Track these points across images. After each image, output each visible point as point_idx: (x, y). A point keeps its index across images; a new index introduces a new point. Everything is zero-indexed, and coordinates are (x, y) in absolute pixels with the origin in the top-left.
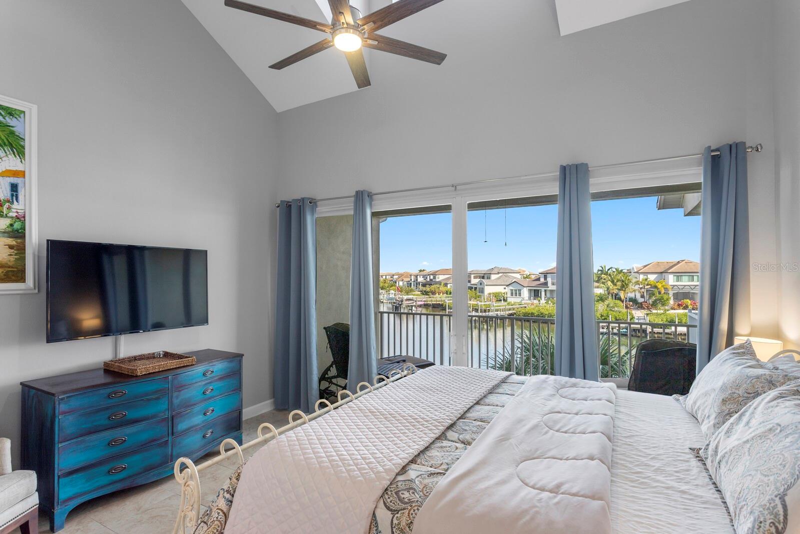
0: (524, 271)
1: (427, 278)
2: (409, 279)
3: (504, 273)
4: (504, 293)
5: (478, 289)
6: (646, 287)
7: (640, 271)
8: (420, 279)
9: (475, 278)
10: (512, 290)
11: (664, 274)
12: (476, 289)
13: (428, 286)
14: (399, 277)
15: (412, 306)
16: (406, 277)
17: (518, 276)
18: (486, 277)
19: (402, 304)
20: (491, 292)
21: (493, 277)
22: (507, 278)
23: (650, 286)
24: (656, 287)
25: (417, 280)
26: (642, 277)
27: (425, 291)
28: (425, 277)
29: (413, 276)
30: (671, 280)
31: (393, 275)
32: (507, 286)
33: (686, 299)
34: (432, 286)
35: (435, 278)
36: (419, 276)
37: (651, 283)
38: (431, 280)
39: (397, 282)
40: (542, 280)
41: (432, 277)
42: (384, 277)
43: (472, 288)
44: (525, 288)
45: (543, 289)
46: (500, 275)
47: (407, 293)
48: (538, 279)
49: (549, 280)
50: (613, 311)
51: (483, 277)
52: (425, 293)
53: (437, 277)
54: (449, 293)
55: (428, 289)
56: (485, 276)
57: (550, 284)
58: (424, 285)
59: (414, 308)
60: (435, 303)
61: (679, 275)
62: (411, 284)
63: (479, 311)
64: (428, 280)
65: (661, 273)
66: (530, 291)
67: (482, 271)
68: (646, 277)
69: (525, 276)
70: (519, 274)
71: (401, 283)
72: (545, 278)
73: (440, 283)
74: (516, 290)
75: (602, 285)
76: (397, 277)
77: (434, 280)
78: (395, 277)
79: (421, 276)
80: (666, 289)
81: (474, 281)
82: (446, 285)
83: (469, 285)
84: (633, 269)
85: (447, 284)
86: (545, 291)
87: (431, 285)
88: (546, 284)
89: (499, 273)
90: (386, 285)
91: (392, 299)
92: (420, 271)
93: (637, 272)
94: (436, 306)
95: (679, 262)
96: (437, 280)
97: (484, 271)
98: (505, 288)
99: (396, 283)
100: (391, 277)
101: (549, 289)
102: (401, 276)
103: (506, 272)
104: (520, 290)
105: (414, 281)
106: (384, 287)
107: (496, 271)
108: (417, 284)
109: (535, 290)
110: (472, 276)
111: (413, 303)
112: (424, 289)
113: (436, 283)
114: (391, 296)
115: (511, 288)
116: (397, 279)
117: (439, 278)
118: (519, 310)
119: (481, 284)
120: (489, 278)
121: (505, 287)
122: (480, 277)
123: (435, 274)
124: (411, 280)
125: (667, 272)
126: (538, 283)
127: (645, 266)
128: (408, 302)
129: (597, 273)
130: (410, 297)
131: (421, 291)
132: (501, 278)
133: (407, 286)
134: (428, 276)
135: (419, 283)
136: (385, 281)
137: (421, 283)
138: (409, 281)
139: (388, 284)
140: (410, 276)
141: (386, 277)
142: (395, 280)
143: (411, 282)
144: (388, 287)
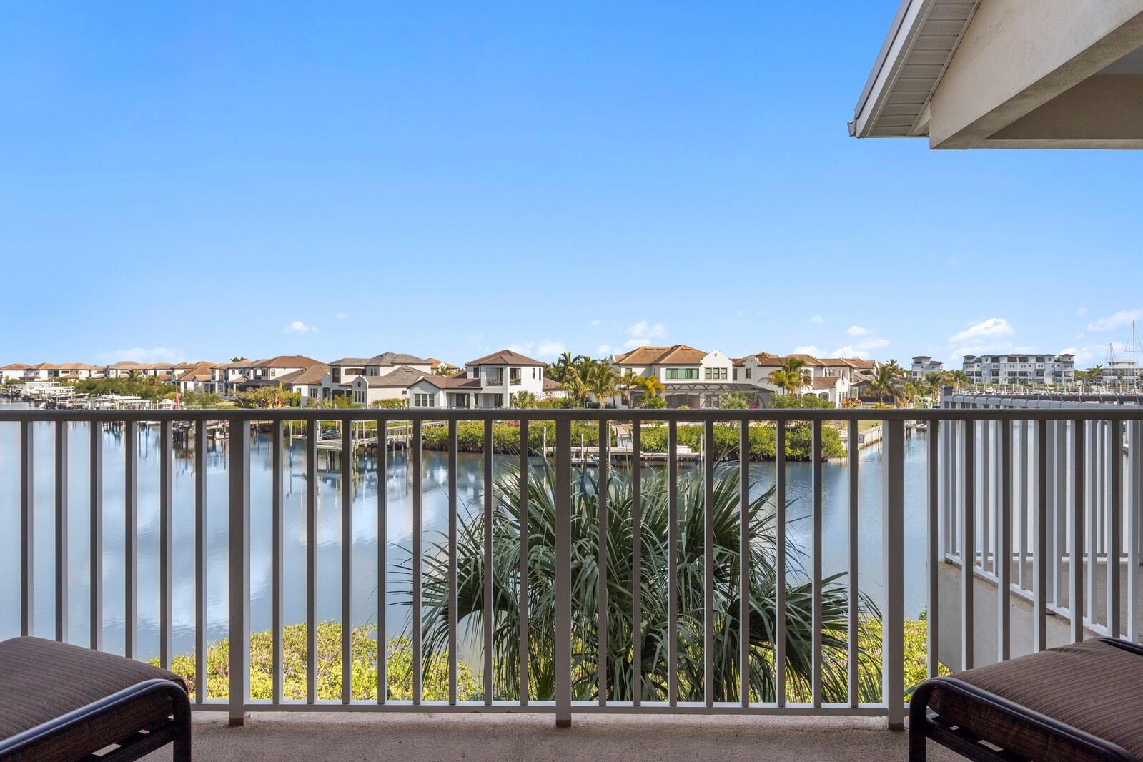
0: (438, 362)
1: (248, 374)
2: (209, 377)
3: (402, 364)
4: (403, 401)
5: (354, 393)
6: (631, 387)
7: (621, 363)
8: (235, 376)
9: (348, 373)
10: (417, 396)
11: (654, 367)
12: (349, 393)
13: (250, 389)
14: (186, 373)
15: (214, 431)
16: (204, 372)
17: (427, 369)
18: (369, 371)
20: (379, 399)
21: (384, 371)
22: (409, 374)
23: (636, 386)
24: (645, 387)
25: (227, 378)
26: (623, 371)
27: (244, 400)
28: (244, 371)
29: (217, 371)
30: (664, 376)
31: (173, 369)
32: (409, 387)
33: (683, 405)
34: (260, 390)
35: (265, 374)
36: (231, 371)
37: (639, 381)
38: (257, 378)
39: (182, 383)
40: (471, 376)
41: (259, 372)
42: (151, 373)
43: (343, 392)
44: (441, 392)
45: (472, 393)
46: (397, 367)
48: (464, 375)
49: (483, 376)
50: (586, 427)
51: (364, 372)
52: (245, 403)
53: (270, 371)
54: (294, 403)
55: (250, 395)
56: (367, 369)
57: (484, 383)
58: (242, 388)
59: (218, 434)
61: (673, 369)
62: (213, 387)
63: (357, 436)
64: (252, 377)
65: (651, 365)
66: (449, 396)
67: (360, 360)
68: (629, 372)
69: (440, 370)
70: (430, 367)
71: (191, 385)
72: (476, 372)
73: (276, 383)
74: (424, 396)
75: (567, 385)
76: (182, 371)
77: (263, 378)
78: (178, 372)
79: (237, 371)
80: (658, 390)
81: (346, 379)
82: (289, 387)
83: (335, 387)
84: (611, 358)
85: (292, 385)
86: (476, 395)
87: (259, 387)
88: (477, 383)
89: (393, 365)
90: (156, 388)
92: (236, 360)
93: (617, 364)
95: (673, 348)
96: (272, 378)
97: (366, 360)
98: (404, 393)
99: (179, 384)
100: (168, 373)
101: (482, 392)
102: (191, 370)
103: (406, 362)
104: (432, 396)
105: (220, 381)
106: (149, 393)
107: (388, 360)
108: (227, 384)
109: (458, 394)
110: (343, 370)
112: (242, 395)
113: (270, 383)
115: (418, 390)
116: (181, 376)
117: (274, 374)
118: (432, 430)
119: (359, 385)
120: (375, 373)
121: (405, 389)
122: (358, 372)
123: (265, 366)
124: (214, 378)
125: (659, 364)
126: (463, 381)
127: (628, 354)
129: (558, 365)
131: (236, 401)
132: (398, 374)
133: (203, 391)
134: (252, 371)
135: (232, 384)
136: (152, 381)
137: (235, 385)
138: (209, 381)
139: (160, 386)
140: (213, 369)
141: (155, 373)
142: (177, 378)
143: (213, 382)
144: (159, 393)
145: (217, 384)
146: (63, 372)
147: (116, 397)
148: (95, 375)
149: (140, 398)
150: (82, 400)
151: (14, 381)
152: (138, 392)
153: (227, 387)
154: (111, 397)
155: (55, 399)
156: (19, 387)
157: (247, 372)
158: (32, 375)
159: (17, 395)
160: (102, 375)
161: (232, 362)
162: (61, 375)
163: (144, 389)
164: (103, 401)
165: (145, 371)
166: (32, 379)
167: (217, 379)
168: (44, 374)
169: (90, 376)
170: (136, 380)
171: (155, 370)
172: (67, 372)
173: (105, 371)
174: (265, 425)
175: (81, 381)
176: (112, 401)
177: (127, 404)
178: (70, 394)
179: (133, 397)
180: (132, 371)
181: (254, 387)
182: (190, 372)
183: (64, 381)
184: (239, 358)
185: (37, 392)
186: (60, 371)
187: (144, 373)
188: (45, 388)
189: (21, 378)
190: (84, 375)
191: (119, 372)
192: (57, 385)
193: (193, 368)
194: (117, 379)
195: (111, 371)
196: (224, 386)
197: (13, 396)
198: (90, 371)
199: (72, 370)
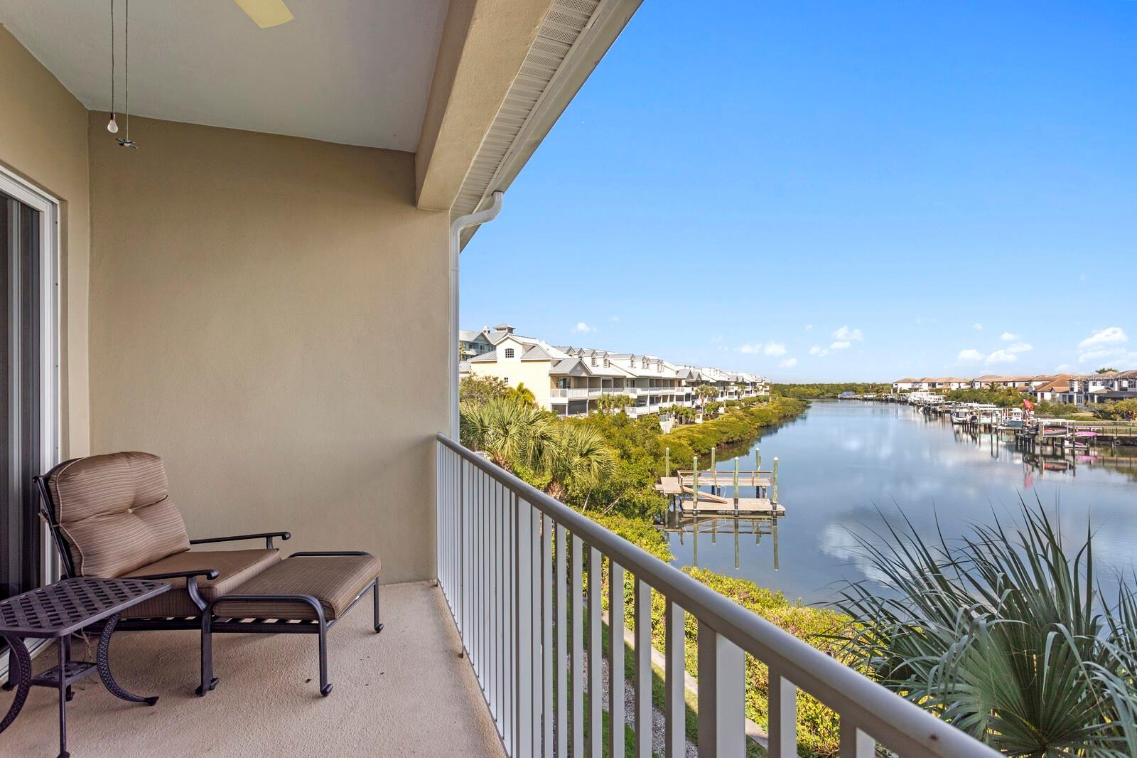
1: (1112, 386)
2: (1067, 388)
8: (1096, 388)
13: (1110, 401)
14: (1044, 385)
15: (1063, 440)
16: (1062, 383)
19: (1037, 434)
25: (1086, 390)
27: (1101, 412)
28: (1108, 383)
29: (1077, 383)
31: (1031, 381)
34: (1122, 402)
36: (1091, 383)
38: (1123, 389)
39: (1039, 394)
41: (1125, 384)
42: (1010, 385)
47: (1057, 414)
52: (1106, 415)
55: (1109, 406)
58: (1102, 399)
59: (1067, 443)
60: (1128, 435)
62: (1071, 398)
64: (1116, 388)
71: (1048, 396)
76: (1040, 383)
77: (1129, 390)
78: (1034, 384)
79: (1098, 383)
87: (1122, 399)
90: (1011, 398)
91: (1017, 423)
92: (1102, 371)
94: (1128, 442)
99: (1036, 395)
100: (1026, 385)
102: (1048, 383)
105: (1079, 392)
106: (1006, 402)
108: (1088, 397)
111: (1065, 433)
112: (1101, 406)
114: (1014, 419)
116: (1037, 388)
123: (1133, 377)
124: (1072, 389)
128: (1050, 431)
130: (1060, 421)
131: (1093, 412)
133: (1061, 401)
134: (1116, 383)
135: (1092, 395)
136: (1009, 392)
137: (1096, 396)
138: (1068, 392)
139: (1017, 396)
140: (1071, 381)
141: (1014, 385)
142: (1034, 389)
143: (1071, 393)
144: (1014, 403)
145: (1075, 395)
146: (939, 384)
147: (975, 405)
148: (963, 386)
149: (995, 406)
150: (950, 406)
151: (905, 391)
152: (996, 401)
153: (1086, 398)
154: (970, 404)
155: (929, 405)
156: (907, 395)
157: (1110, 383)
158: (917, 386)
159: (906, 401)
160: (969, 386)
161: (1097, 373)
162: (938, 387)
163: (1001, 398)
164: (962, 408)
165: (1005, 383)
166: (916, 390)
167: (1076, 390)
168: (925, 386)
169: (960, 387)
170: (995, 391)
171: (1014, 382)
172: (942, 384)
173: (972, 383)
174: (1126, 437)
175: (952, 391)
176: (971, 407)
177: (982, 411)
178: (940, 402)
179: (988, 405)
180: (993, 383)
181: (1114, 399)
182: (1047, 384)
183: (939, 392)
184: (1106, 369)
185: (919, 399)
186: (937, 384)
187: (1004, 384)
188: (923, 397)
189: (910, 389)
190: (954, 387)
191: (983, 384)
192: (932, 394)
193: (1051, 380)
194: (981, 389)
195: (976, 383)
196: (1083, 398)
197: (904, 402)
198: (960, 383)
199: (946, 383)
